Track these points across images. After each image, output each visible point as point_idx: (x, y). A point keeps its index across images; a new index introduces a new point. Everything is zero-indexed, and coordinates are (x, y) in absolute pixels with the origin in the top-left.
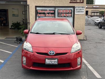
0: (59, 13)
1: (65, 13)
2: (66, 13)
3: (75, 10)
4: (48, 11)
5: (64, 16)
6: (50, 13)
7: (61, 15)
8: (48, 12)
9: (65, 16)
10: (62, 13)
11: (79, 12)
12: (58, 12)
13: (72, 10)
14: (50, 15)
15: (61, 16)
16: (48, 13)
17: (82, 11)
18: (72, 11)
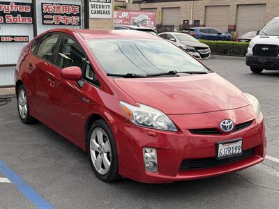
0: (47, 14)
1: (62, 15)
2: (65, 14)
3: (90, 6)
4: (12, 7)
5: (61, 24)
6: (18, 12)
7: (52, 19)
8: (14, 9)
9: (64, 24)
10: (53, 14)
11: (98, 12)
12: (43, 9)
13: (79, 6)
14: (20, 18)
15: (53, 21)
16: (14, 14)
17: (105, 10)
18: (80, 9)
